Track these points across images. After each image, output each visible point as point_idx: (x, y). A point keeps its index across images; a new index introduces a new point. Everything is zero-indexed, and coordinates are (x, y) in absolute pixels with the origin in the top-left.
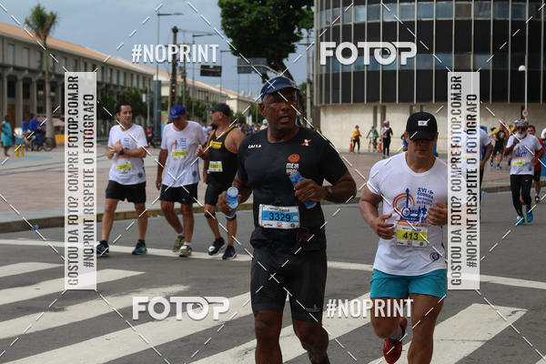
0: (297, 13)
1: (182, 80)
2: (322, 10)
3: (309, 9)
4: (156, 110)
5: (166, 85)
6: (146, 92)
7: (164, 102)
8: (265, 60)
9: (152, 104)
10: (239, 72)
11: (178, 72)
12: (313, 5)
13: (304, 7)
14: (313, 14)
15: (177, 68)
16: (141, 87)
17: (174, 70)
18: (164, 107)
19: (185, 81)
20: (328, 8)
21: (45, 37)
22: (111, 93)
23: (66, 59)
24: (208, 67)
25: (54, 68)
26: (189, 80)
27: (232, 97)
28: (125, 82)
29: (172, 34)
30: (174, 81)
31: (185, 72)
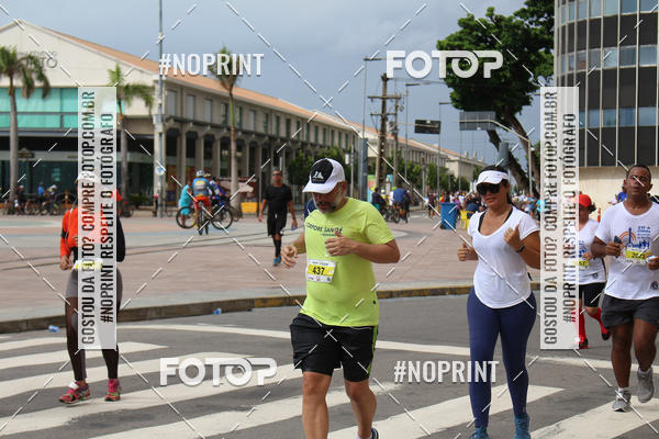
0: (533, 57)
1: (393, 138)
2: (563, 53)
3: (547, 52)
4: (361, 174)
5: (373, 144)
6: (349, 152)
7: (370, 164)
8: (493, 114)
9: (356, 166)
10: (461, 129)
11: (388, 128)
12: (553, 48)
13: (542, 50)
14: (553, 58)
15: (387, 123)
16: (343, 146)
17: (383, 126)
18: (370, 171)
19: (396, 139)
20: (571, 50)
21: (232, 86)
22: (308, 154)
23: (255, 112)
24: (424, 122)
25: (240, 123)
26: (401, 138)
27: (452, 158)
28: (324, 140)
29: (382, 83)
30: (383, 139)
31: (396, 128)
